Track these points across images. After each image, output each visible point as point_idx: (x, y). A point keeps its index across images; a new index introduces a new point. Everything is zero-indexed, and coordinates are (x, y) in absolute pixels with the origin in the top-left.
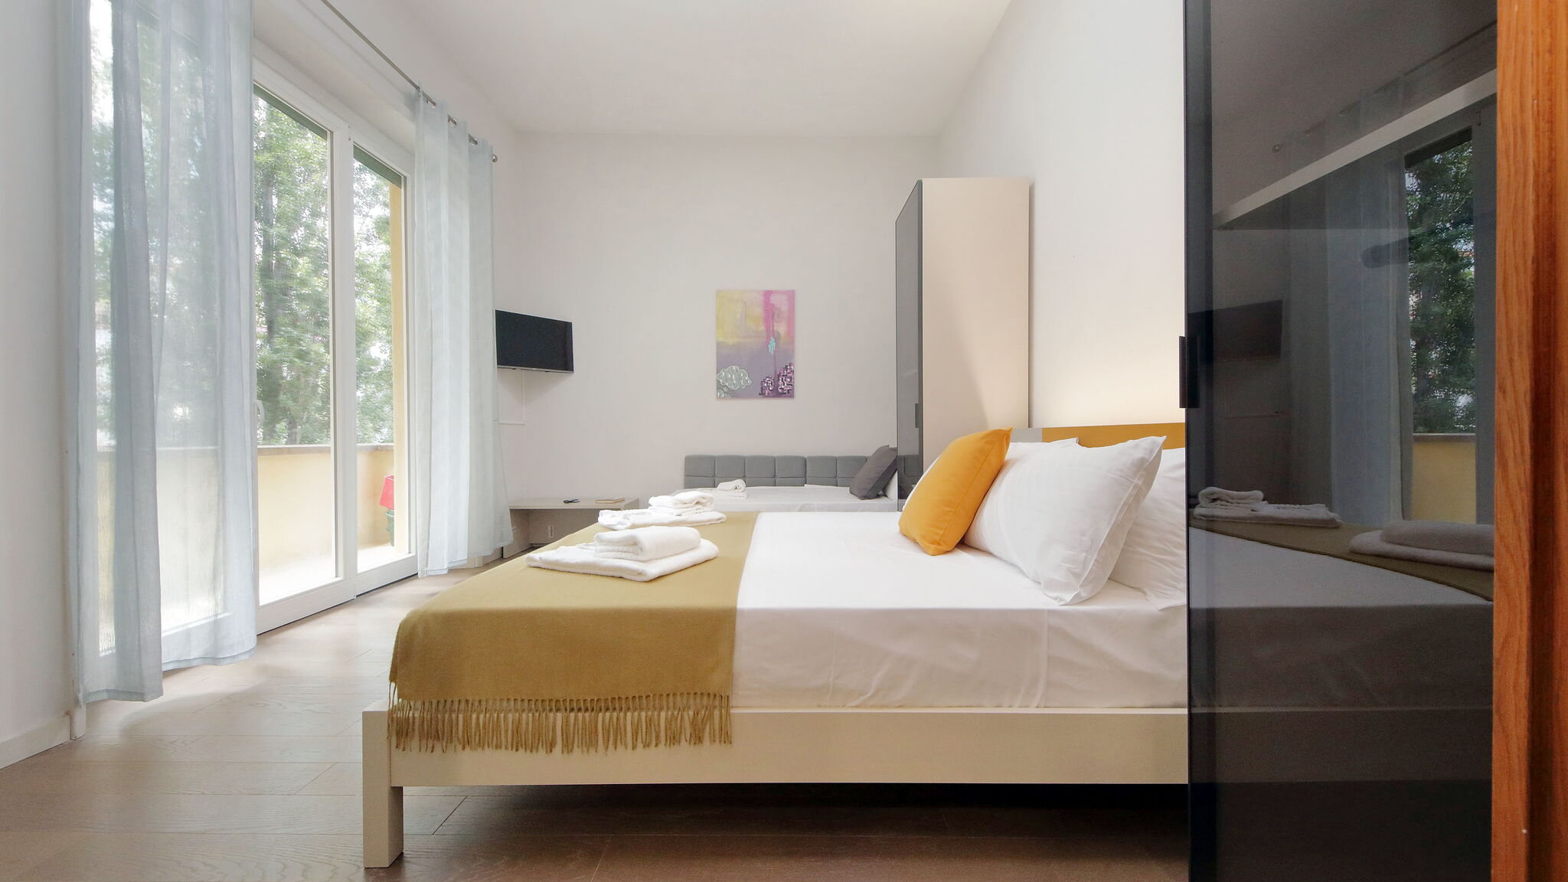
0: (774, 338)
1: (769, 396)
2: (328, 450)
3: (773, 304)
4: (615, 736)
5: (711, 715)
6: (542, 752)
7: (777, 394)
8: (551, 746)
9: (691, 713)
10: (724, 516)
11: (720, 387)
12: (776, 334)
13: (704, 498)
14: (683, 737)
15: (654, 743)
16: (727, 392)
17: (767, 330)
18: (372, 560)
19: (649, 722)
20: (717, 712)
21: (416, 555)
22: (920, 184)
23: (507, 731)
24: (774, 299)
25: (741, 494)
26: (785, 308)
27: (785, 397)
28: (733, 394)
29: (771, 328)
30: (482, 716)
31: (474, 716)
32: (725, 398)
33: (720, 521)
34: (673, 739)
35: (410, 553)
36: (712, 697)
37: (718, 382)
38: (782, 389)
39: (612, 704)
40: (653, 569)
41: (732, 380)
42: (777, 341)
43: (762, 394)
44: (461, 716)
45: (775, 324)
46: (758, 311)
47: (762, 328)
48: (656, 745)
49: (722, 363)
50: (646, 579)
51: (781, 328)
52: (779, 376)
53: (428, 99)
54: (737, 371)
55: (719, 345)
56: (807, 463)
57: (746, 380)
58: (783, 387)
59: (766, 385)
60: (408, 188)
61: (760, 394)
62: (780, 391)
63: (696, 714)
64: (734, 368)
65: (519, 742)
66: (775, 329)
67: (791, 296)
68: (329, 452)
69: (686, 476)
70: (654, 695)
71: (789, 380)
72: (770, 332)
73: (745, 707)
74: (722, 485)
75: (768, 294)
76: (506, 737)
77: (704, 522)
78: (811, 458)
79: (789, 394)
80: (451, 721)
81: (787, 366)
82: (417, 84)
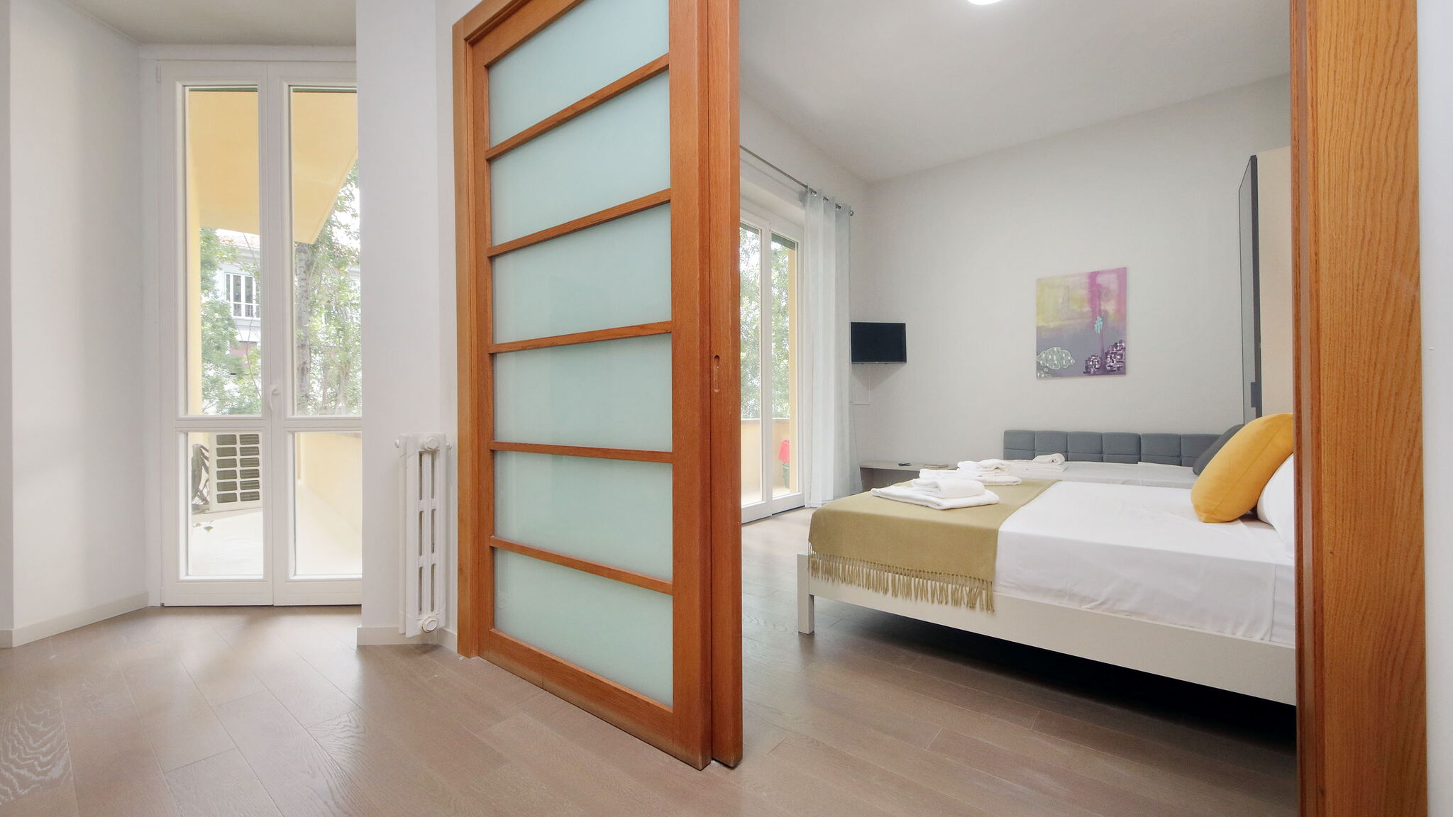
0: (1100, 316)
1: (1095, 374)
2: (758, 422)
3: (1099, 285)
4: (921, 593)
5: (981, 592)
6: (881, 593)
7: (1104, 371)
8: (886, 591)
9: (968, 589)
10: (1020, 480)
11: (1039, 367)
12: (1103, 313)
13: (1002, 465)
14: (963, 603)
15: (944, 602)
16: (1047, 371)
17: (1092, 311)
18: (780, 494)
19: (942, 589)
20: (984, 592)
21: (803, 494)
22: (1254, 160)
23: (863, 577)
24: (1100, 280)
25: (1059, 467)
26: (1114, 286)
27: (1114, 374)
28: (1054, 374)
29: (1097, 309)
30: (851, 567)
31: (847, 566)
32: (1045, 378)
33: (1016, 483)
34: (957, 603)
35: (799, 491)
36: (981, 581)
37: (1038, 363)
38: (1111, 366)
39: (919, 574)
40: (947, 503)
41: (1053, 361)
42: (1104, 320)
43: (1087, 372)
44: (841, 565)
45: (1102, 303)
46: (1083, 293)
47: (1087, 309)
48: (946, 603)
49: (1042, 345)
50: (941, 508)
51: (1110, 307)
52: (1107, 354)
53: (812, 191)
54: (1058, 352)
55: (1039, 329)
56: (1142, 441)
57: (1068, 360)
58: (1112, 364)
59: (1091, 363)
60: (799, 252)
61: (1084, 373)
62: (1109, 368)
63: (970, 590)
64: (1055, 349)
65: (869, 585)
66: (1102, 308)
67: (1122, 274)
68: (759, 423)
69: (1006, 448)
70: (945, 574)
71: (1118, 357)
72: (1096, 312)
73: (1002, 591)
74: (1038, 458)
75: (1093, 276)
76: (863, 582)
77: (1001, 482)
78: (1147, 436)
79: (1120, 370)
80: (836, 568)
81: (1116, 344)
82: (806, 184)
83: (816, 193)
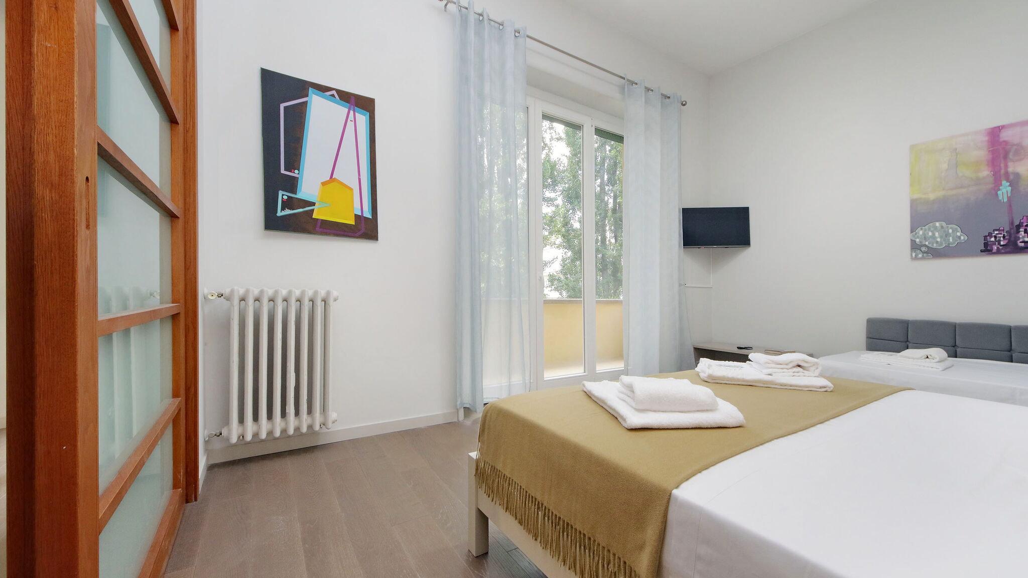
0: (1008, 180)
1: (998, 252)
3: (1004, 141)
7: (1014, 248)
10: (832, 385)
11: (915, 247)
12: (1011, 177)
13: (807, 362)
16: (926, 251)
17: (994, 174)
24: (1006, 135)
28: (937, 253)
29: (1003, 172)
32: (923, 258)
33: (825, 389)
37: (913, 242)
38: (1025, 243)
42: (1015, 186)
43: (986, 250)
45: (1010, 164)
46: (981, 153)
47: (987, 173)
49: (919, 221)
51: (1022, 167)
52: (1019, 226)
53: (633, 83)
55: (914, 203)
59: (993, 239)
61: (982, 251)
62: (1022, 244)
66: (1010, 170)
69: (868, 338)
72: (1001, 175)
75: (994, 132)
77: (800, 387)
82: (623, 75)
83: (636, 84)
